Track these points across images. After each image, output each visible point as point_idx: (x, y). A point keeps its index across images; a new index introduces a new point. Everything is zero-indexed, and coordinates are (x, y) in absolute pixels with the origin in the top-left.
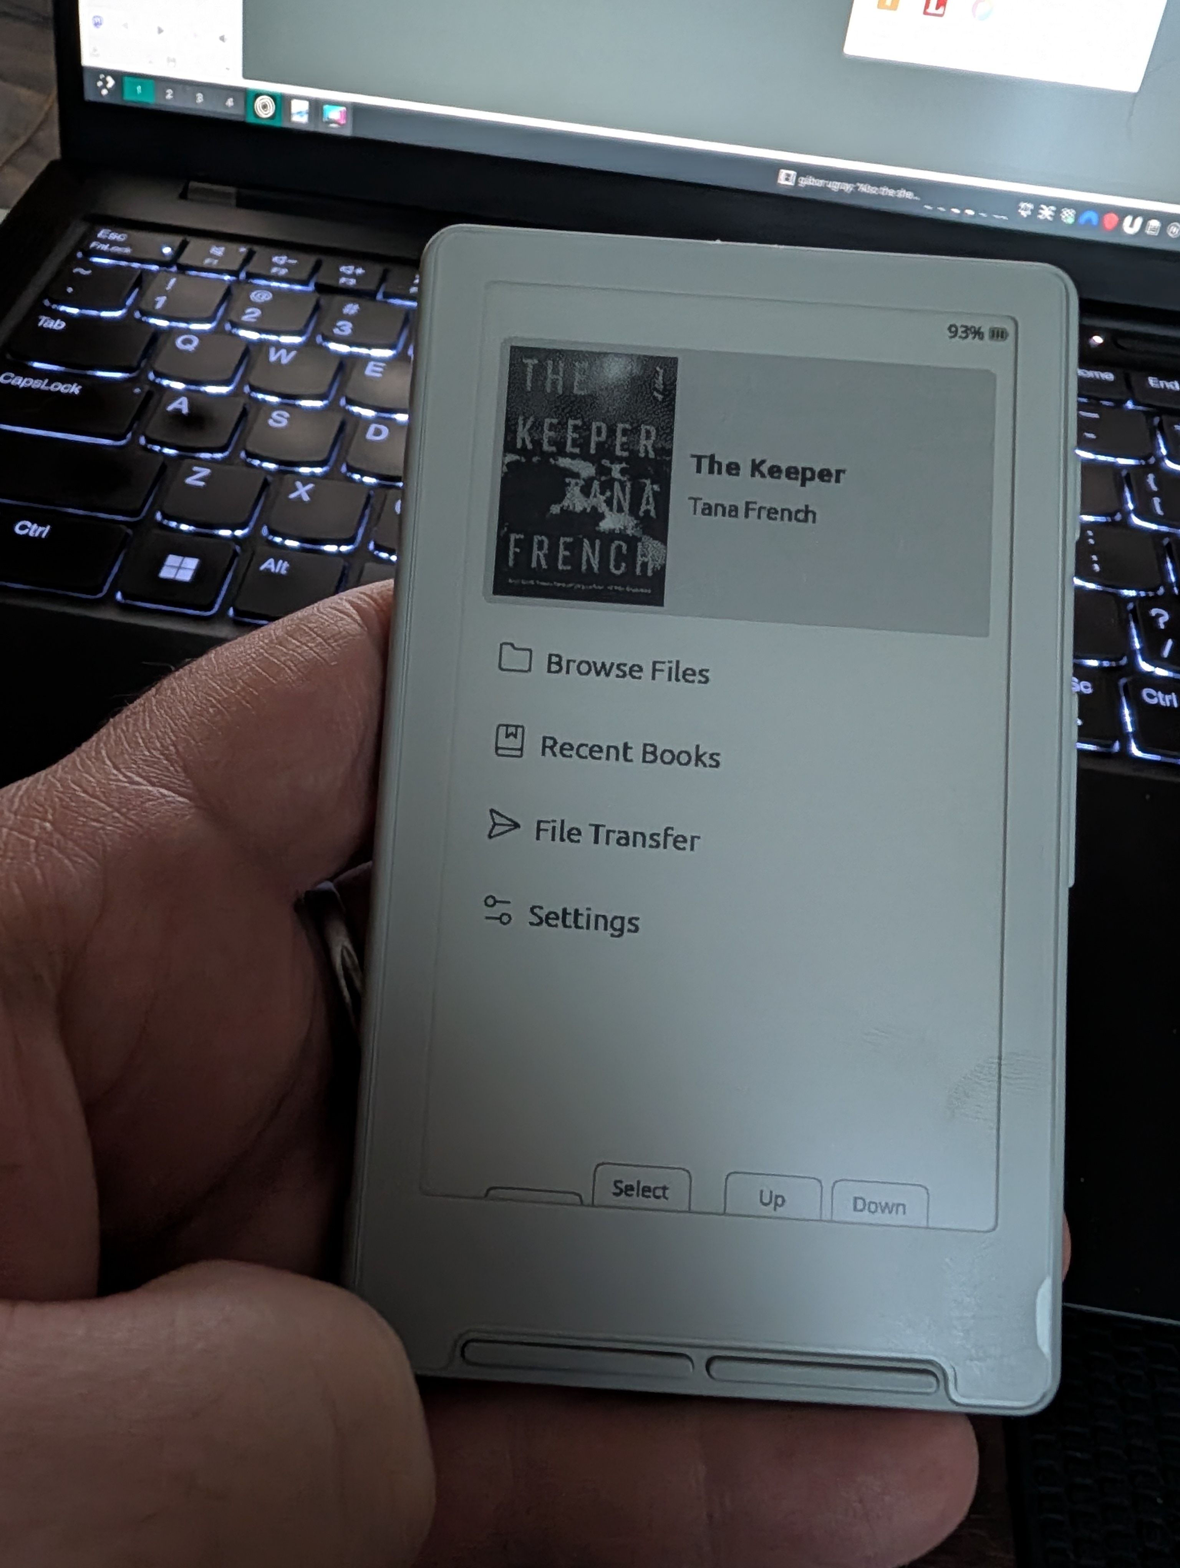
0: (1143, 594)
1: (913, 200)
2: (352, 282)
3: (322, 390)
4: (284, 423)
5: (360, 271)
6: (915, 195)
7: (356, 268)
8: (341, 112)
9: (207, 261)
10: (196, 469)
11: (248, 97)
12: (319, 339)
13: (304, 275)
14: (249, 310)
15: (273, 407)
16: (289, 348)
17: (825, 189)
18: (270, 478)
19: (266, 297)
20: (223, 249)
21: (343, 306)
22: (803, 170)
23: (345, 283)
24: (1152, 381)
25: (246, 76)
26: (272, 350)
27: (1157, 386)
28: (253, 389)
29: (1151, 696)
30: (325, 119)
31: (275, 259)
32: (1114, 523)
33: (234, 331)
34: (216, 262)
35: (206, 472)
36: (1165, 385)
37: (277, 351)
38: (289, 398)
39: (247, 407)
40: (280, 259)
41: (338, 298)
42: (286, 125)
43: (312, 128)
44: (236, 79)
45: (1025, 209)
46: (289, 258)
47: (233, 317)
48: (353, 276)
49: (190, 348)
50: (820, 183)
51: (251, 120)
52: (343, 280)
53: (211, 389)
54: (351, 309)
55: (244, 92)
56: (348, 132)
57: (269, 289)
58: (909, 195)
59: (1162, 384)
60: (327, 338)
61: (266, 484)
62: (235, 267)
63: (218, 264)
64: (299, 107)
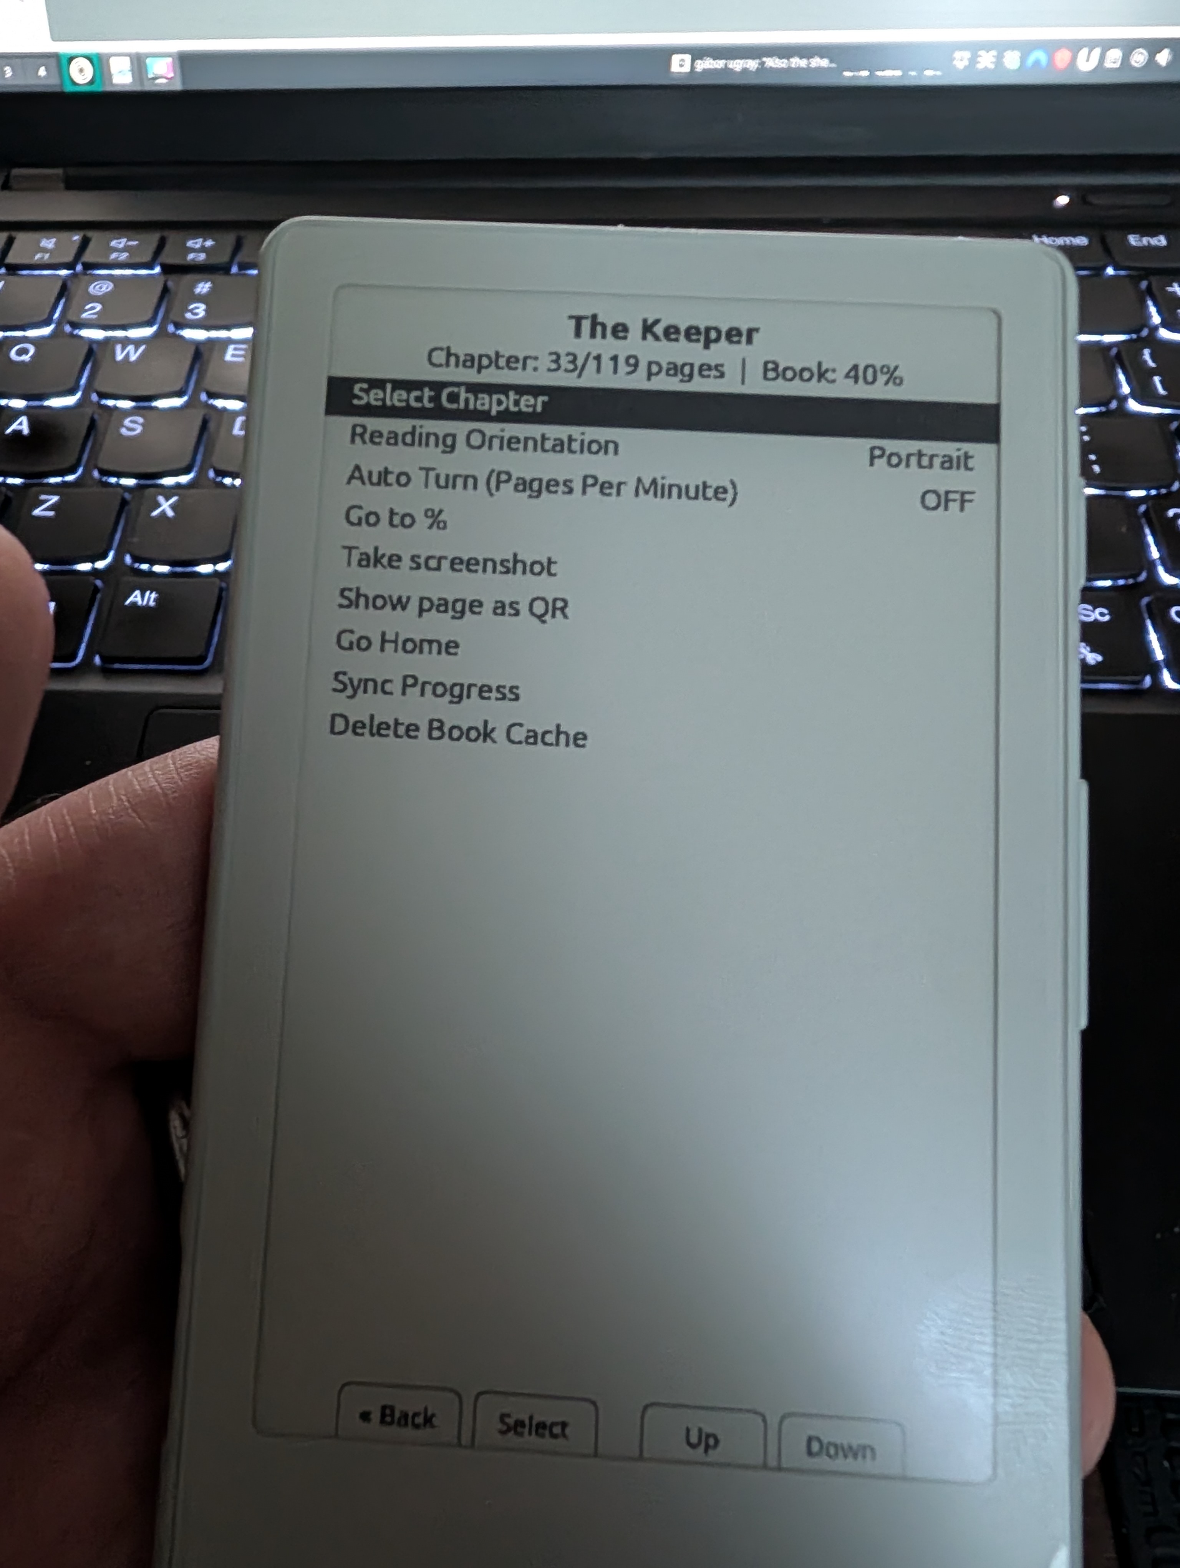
0: (1153, 492)
1: (829, 68)
2: (202, 257)
3: (179, 385)
4: (139, 429)
5: (209, 243)
6: (831, 61)
7: (205, 240)
8: (166, 64)
9: (39, 257)
10: (43, 497)
12: (171, 328)
13: (147, 258)
14: (89, 306)
15: (125, 414)
16: (137, 343)
17: (726, 70)
18: (127, 496)
19: (106, 287)
20: (54, 240)
21: (194, 285)
22: (698, 53)
23: (193, 260)
24: (1133, 240)
25: (55, 37)
26: (119, 348)
27: (1139, 244)
28: (102, 395)
31: (114, 243)
32: (1108, 413)
33: (76, 332)
34: (47, 256)
35: (55, 499)
36: (1149, 243)
37: (123, 349)
38: (143, 400)
39: (96, 417)
40: (119, 243)
41: (188, 278)
42: (109, 89)
43: (138, 88)
44: (46, 45)
45: (961, 59)
46: (129, 239)
47: (72, 317)
48: (203, 249)
49: (26, 358)
50: (719, 64)
51: (69, 88)
52: (191, 256)
53: (56, 402)
54: (203, 288)
55: (56, 57)
56: (178, 86)
57: (110, 278)
58: (824, 63)
59: (1145, 241)
60: (179, 326)
61: (124, 503)
62: (69, 258)
63: (50, 257)
64: (119, 65)
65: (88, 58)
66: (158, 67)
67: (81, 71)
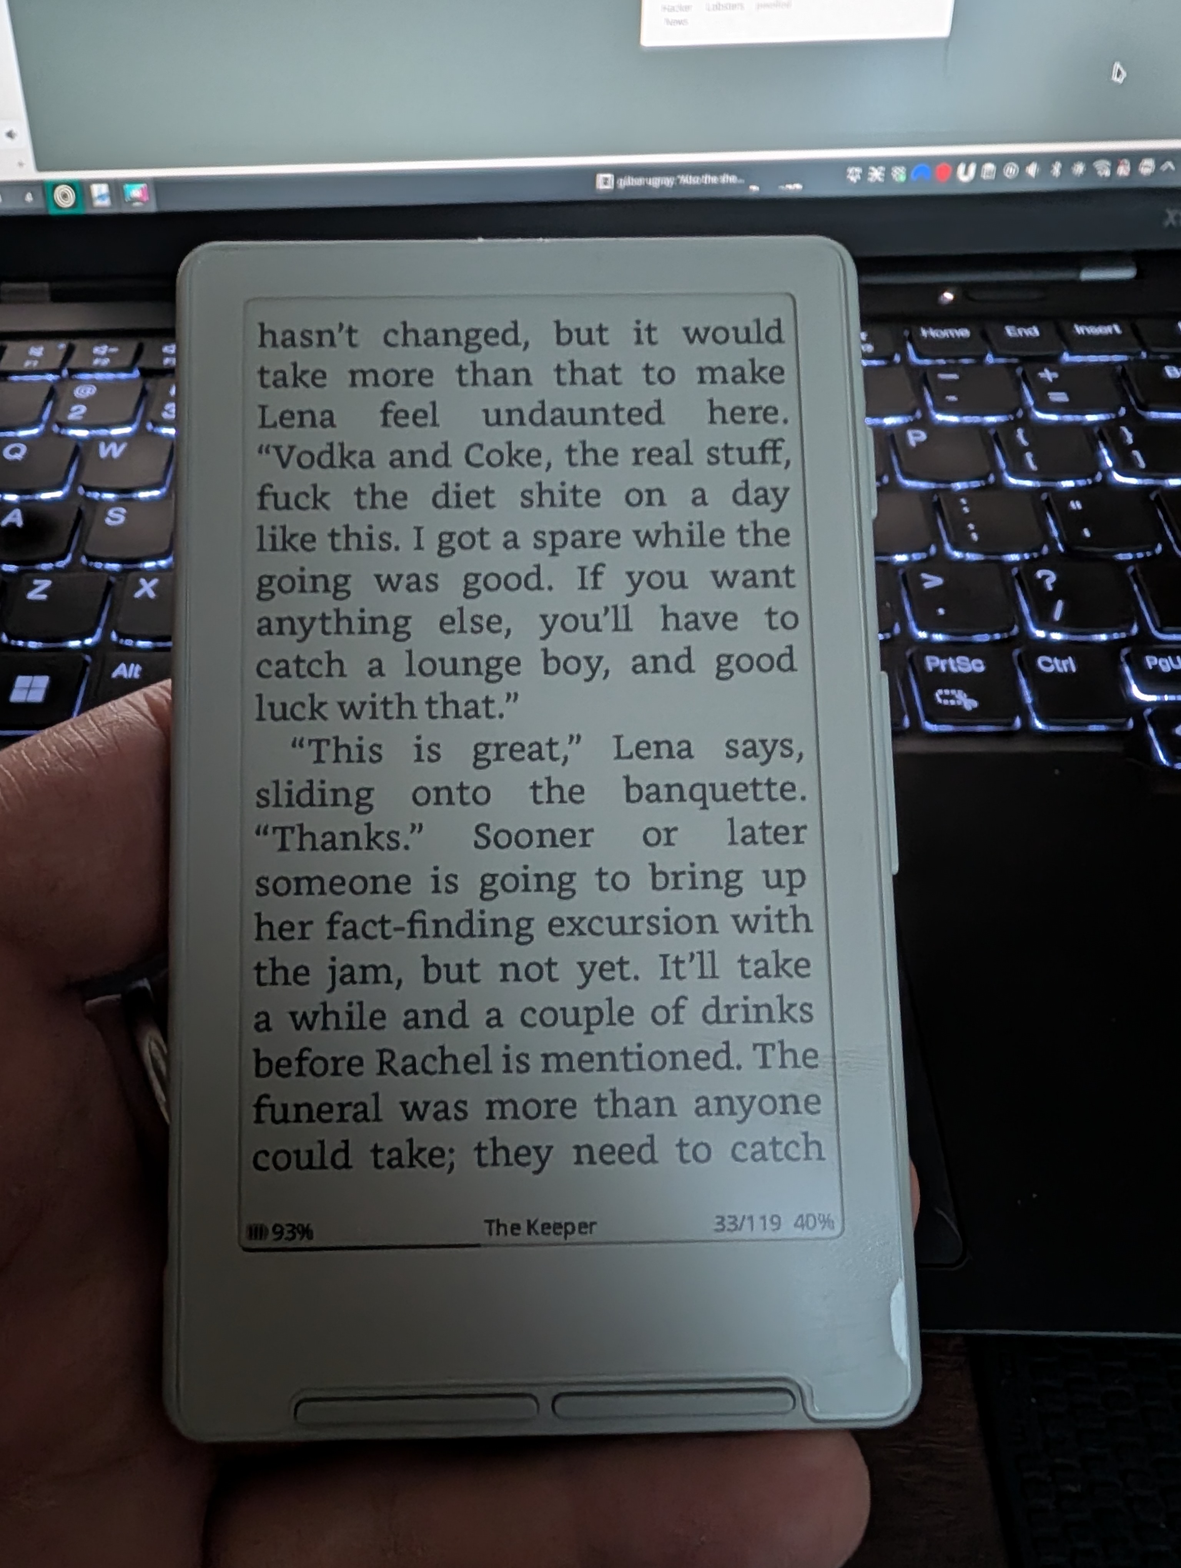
0: (1027, 556)
1: (737, 184)
3: (158, 478)
4: (122, 519)
6: (739, 178)
8: (142, 189)
9: (27, 364)
10: (36, 582)
11: (46, 189)
12: (149, 426)
13: (127, 362)
14: (74, 408)
15: (109, 504)
16: (119, 440)
17: (646, 187)
18: (112, 579)
19: (90, 391)
20: (42, 349)
21: (166, 388)
22: (619, 172)
23: (168, 365)
24: (1010, 331)
25: (40, 168)
26: (102, 445)
27: (1015, 335)
28: (87, 489)
29: (1046, 664)
30: (127, 199)
31: (96, 350)
32: (987, 487)
33: (63, 432)
34: (36, 363)
35: (46, 584)
36: (1024, 334)
37: (107, 445)
38: (125, 492)
39: (83, 508)
40: (101, 349)
41: (162, 381)
42: (90, 211)
43: (116, 210)
44: (31, 174)
45: (854, 175)
46: (110, 346)
47: (59, 417)
49: (18, 456)
50: (639, 182)
51: (53, 212)
52: (167, 361)
53: (46, 496)
55: (42, 184)
56: (152, 208)
57: (93, 382)
58: (732, 179)
59: (1020, 332)
60: (156, 424)
61: (110, 585)
62: (56, 365)
63: (39, 364)
64: (99, 190)
65: (71, 184)
66: (135, 192)
67: (65, 196)
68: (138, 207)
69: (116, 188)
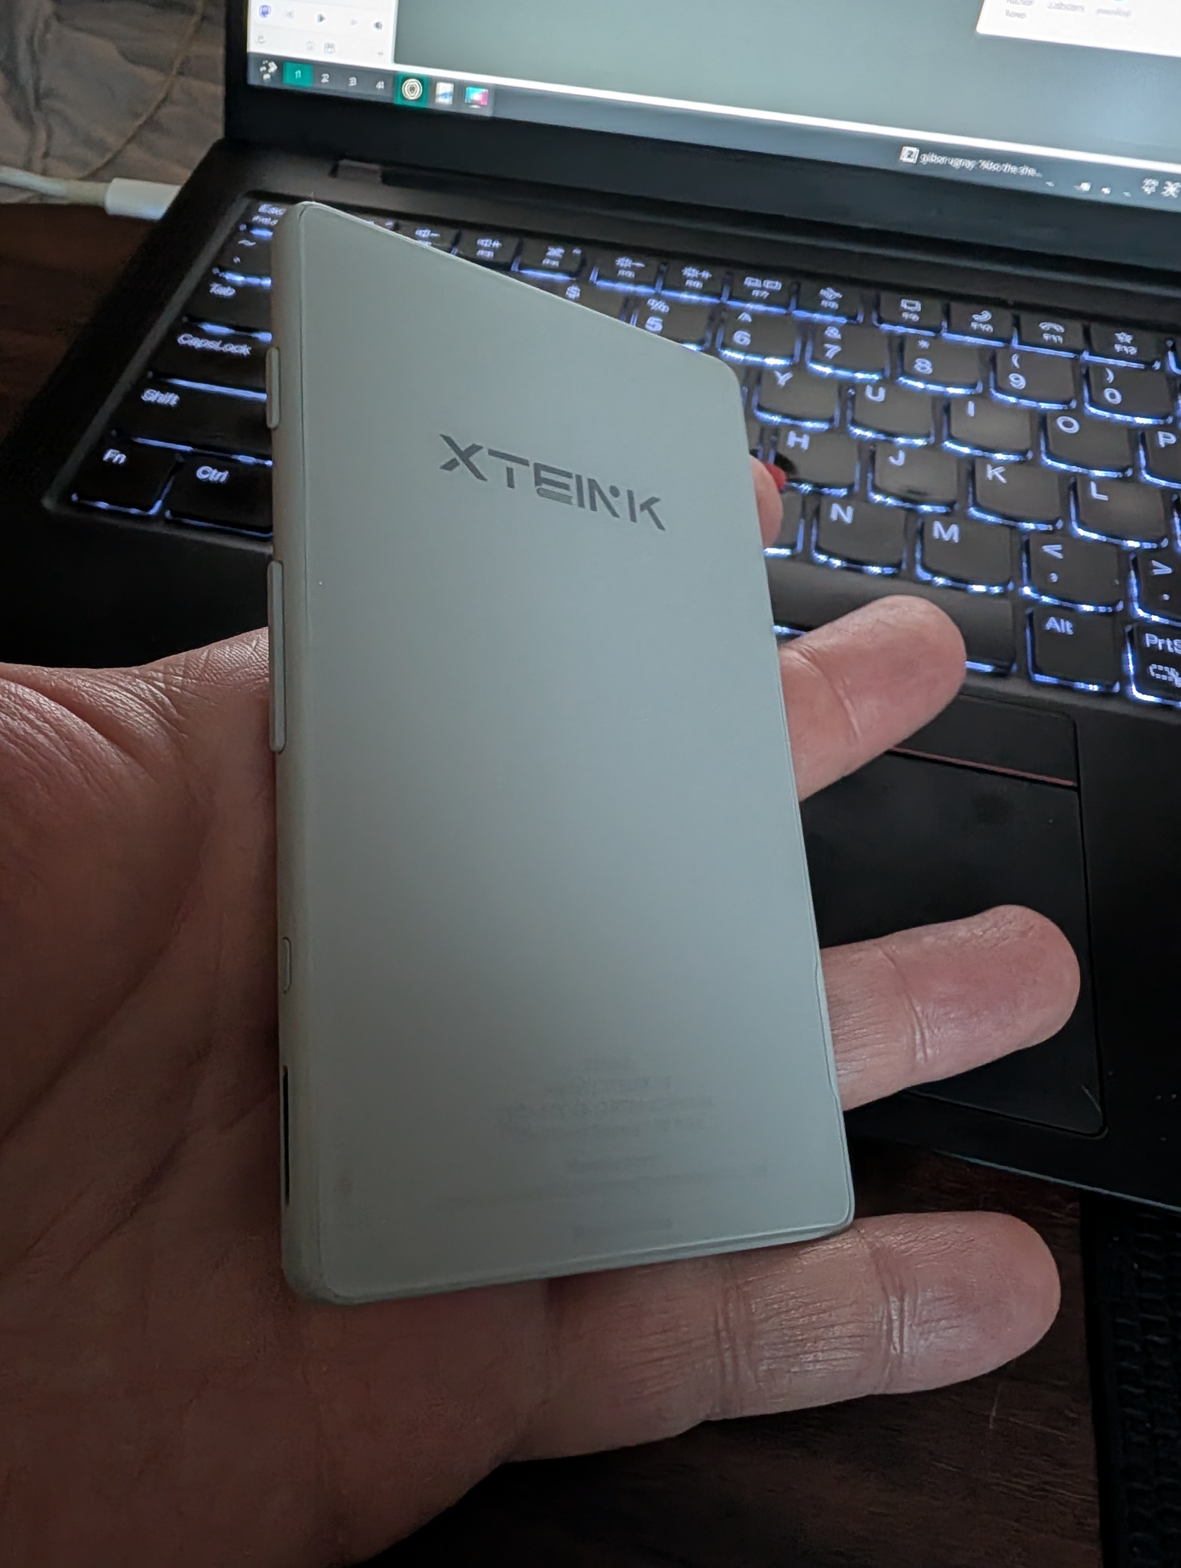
1: (1035, 177)
2: (490, 254)
5: (495, 245)
6: (1037, 171)
7: (491, 242)
11: (396, 80)
17: (947, 166)
22: (925, 148)
23: (482, 256)
25: (397, 60)
30: (468, 101)
31: (418, 233)
40: (424, 233)
42: (431, 106)
43: (455, 110)
44: (388, 64)
45: (1149, 186)
46: (430, 231)
48: (491, 248)
50: (942, 160)
51: (398, 102)
52: (481, 252)
55: (394, 75)
56: (488, 113)
58: (1032, 172)
64: (444, 89)
65: (421, 79)
66: (476, 95)
67: (412, 89)
68: (475, 109)
69: (460, 89)
